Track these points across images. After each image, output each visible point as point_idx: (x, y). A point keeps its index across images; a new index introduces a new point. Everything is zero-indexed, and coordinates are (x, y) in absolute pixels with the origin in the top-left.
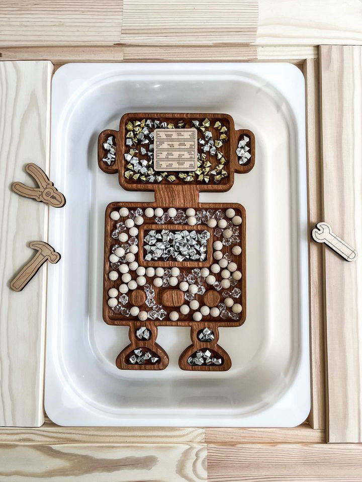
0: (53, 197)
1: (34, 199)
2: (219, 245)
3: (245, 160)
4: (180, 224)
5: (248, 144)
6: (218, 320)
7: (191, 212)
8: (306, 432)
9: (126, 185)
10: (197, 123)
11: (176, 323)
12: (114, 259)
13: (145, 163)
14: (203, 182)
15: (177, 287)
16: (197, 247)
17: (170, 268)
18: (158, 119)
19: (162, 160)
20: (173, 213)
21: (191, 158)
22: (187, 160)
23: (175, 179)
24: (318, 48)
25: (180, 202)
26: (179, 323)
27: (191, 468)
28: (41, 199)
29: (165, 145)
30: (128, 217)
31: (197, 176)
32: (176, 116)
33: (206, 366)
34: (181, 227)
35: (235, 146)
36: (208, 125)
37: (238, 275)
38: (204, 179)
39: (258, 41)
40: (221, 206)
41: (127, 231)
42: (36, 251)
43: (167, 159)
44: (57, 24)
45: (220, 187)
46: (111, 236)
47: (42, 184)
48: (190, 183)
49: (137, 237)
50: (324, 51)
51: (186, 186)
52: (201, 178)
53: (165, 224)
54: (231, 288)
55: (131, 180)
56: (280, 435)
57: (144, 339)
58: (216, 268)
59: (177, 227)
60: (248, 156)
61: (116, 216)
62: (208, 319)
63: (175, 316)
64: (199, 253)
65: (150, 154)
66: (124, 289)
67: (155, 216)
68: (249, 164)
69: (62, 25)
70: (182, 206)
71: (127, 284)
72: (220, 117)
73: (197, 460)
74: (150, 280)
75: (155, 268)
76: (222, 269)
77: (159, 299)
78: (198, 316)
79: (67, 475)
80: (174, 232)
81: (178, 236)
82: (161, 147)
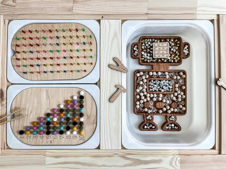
0: (124, 69)
1: (118, 70)
2: (177, 85)
3: (187, 54)
4: (162, 78)
5: (188, 48)
6: (176, 113)
7: (167, 73)
8: (213, 151)
9: (142, 63)
10: (168, 40)
11: (161, 114)
12: (138, 91)
13: (149, 55)
14: (171, 62)
15: (162, 101)
16: (169, 86)
17: (159, 94)
18: (154, 39)
19: (156, 54)
20: (160, 73)
21: (167, 53)
22: (166, 54)
23: (160, 61)
24: (218, 15)
25: (162, 70)
26: (162, 114)
27: (175, 163)
28: (120, 70)
29: (157, 49)
30: (142, 75)
31: (168, 60)
32: (161, 37)
33: (172, 129)
34: (162, 79)
35: (183, 49)
36: (172, 41)
37: (184, 97)
38: (171, 61)
39: (198, 12)
40: (178, 71)
41: (143, 80)
42: (118, 89)
43: (158, 54)
44: (124, 6)
45: (177, 64)
46: (136, 82)
47: (120, 64)
48: (166, 62)
49: (146, 82)
50: (221, 16)
51: (164, 64)
52: (170, 61)
53: (157, 78)
54: (181, 101)
55: (143, 61)
56: (204, 152)
57: (149, 120)
58: (176, 94)
59: (161, 79)
60: (188, 52)
61: (138, 75)
62: (173, 113)
63: (161, 111)
64: (169, 88)
65: (151, 52)
66: (142, 102)
67: (153, 75)
68: (188, 55)
69: (126, 6)
70: (163, 71)
71: (143, 100)
72: (177, 38)
73: (176, 160)
74: (152, 99)
75: (153, 94)
76: (178, 94)
77: (155, 105)
78: (169, 112)
79: (131, 166)
80: (160, 81)
81: (162, 82)
82: (156, 49)
